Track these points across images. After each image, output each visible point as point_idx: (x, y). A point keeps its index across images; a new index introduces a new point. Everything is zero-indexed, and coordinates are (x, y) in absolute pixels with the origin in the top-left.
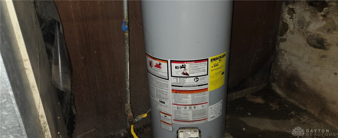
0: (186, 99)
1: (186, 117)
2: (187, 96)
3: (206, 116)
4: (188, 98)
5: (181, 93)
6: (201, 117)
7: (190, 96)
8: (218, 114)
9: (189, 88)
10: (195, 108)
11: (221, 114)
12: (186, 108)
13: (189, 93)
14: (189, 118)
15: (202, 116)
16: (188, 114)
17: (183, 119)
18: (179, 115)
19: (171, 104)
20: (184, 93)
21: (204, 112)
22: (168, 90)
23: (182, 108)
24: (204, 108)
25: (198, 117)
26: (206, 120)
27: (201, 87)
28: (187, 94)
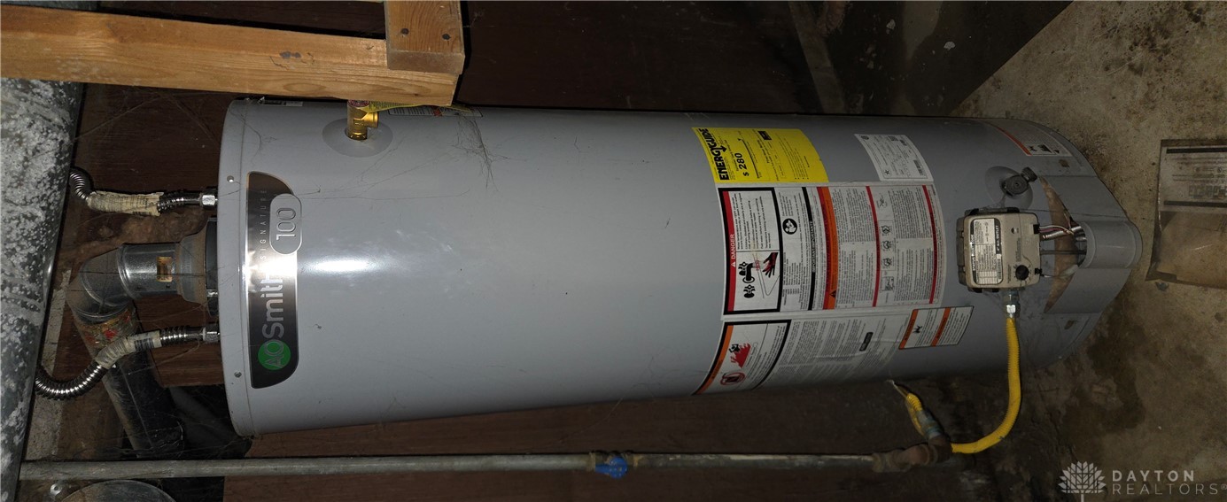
0: (858, 260)
1: (919, 258)
2: (847, 256)
3: (914, 191)
4: (853, 254)
6: (918, 209)
7: (845, 248)
8: (906, 149)
9: (819, 251)
10: (887, 231)
11: (904, 136)
12: (889, 262)
13: (836, 251)
14: (926, 251)
15: (917, 205)
16: (909, 252)
17: (927, 269)
18: (913, 286)
19: (876, 310)
20: (836, 266)
21: (902, 198)
22: (825, 323)
23: (890, 274)
24: (887, 198)
25: (920, 219)
26: (928, 188)
27: (814, 211)
28: (840, 257)
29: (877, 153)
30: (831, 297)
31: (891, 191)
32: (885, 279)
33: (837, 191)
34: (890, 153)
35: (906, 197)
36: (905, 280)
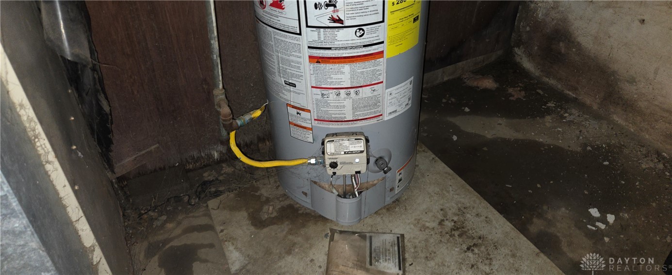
0: (339, 76)
1: (341, 112)
2: (342, 70)
3: (379, 109)
4: (343, 73)
5: (329, 63)
6: (369, 111)
7: (346, 68)
8: (404, 106)
9: (344, 51)
10: (357, 93)
11: (410, 106)
12: (339, 94)
13: (344, 62)
14: (345, 116)
15: (371, 111)
16: (344, 107)
17: (334, 117)
18: (324, 109)
19: (310, 88)
20: (335, 63)
21: (376, 102)
22: (300, 57)
23: (331, 95)
24: (375, 93)
25: (363, 112)
26: (381, 117)
27: (369, 48)
28: (341, 65)
29: (402, 89)
30: (316, 60)
31: (380, 96)
32: (327, 92)
33: (381, 64)
34: (401, 96)
35: (375, 105)
36: (327, 104)
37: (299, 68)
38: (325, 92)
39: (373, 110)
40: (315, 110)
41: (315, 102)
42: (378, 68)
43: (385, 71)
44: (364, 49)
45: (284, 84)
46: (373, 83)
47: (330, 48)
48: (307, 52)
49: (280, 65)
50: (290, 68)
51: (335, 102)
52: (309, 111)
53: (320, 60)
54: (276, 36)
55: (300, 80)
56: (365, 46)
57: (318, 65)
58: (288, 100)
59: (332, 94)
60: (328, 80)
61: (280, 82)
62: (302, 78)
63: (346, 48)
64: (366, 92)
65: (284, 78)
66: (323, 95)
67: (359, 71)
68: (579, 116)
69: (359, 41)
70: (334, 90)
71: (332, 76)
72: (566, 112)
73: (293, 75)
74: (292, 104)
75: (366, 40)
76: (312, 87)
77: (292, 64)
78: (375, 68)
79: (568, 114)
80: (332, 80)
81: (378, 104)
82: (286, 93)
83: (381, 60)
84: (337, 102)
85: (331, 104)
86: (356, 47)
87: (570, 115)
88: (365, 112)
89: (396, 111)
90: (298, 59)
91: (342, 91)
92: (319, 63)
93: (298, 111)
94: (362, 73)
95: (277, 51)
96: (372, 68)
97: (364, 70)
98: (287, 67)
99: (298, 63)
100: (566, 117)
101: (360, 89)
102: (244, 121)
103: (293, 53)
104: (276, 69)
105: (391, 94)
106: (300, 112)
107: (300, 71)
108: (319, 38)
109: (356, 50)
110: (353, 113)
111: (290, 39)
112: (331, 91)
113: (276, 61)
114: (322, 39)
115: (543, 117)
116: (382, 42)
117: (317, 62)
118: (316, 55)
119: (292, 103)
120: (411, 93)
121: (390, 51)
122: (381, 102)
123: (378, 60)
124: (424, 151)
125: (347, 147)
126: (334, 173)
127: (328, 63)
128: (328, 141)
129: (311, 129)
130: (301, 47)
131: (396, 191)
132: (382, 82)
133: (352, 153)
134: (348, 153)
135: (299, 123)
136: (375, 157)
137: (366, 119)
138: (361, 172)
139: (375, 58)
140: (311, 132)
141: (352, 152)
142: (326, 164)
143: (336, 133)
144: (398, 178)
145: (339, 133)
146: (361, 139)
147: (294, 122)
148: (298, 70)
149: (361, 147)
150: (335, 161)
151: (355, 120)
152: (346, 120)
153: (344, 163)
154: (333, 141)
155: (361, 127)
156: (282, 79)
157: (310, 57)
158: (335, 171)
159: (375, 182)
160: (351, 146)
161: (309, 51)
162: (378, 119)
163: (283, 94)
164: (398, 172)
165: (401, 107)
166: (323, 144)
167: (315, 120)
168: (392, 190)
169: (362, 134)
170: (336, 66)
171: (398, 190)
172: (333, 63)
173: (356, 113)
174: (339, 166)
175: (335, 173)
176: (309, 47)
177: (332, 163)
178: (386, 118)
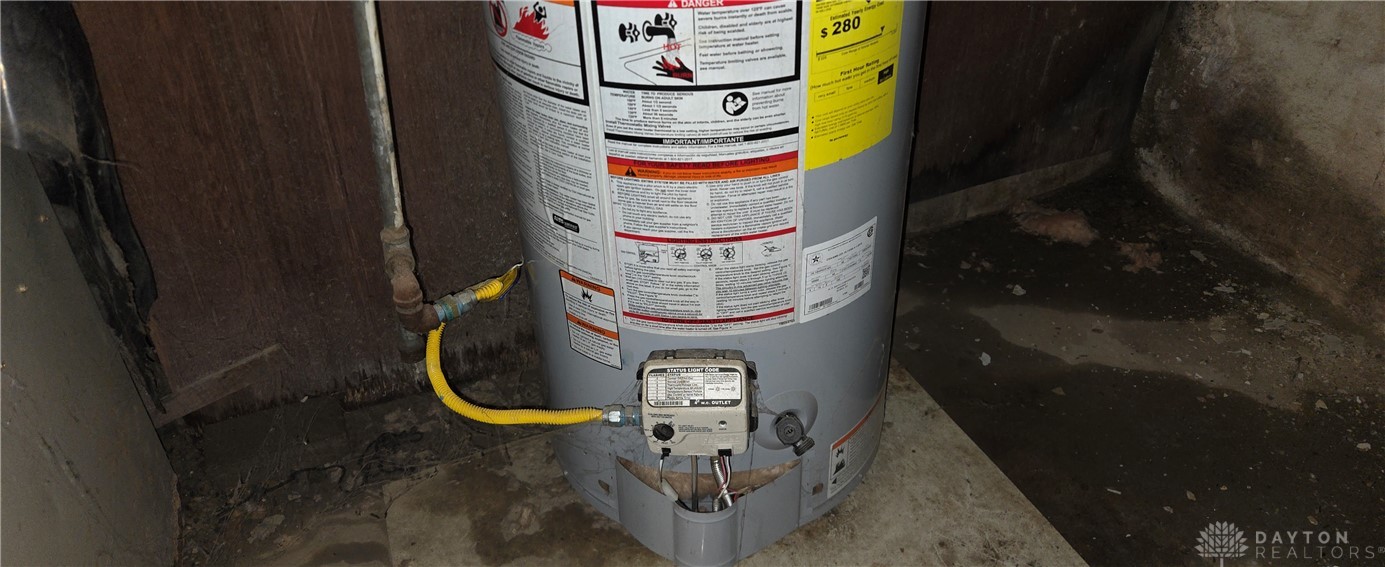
0: (683, 211)
1: (687, 299)
2: (689, 195)
3: (786, 296)
4: (692, 204)
5: (657, 176)
6: (760, 300)
7: (702, 191)
8: (850, 288)
9: (696, 150)
10: (727, 255)
11: (867, 288)
12: (681, 256)
13: (696, 177)
14: (698, 308)
15: (765, 299)
16: (696, 286)
17: (672, 309)
18: (647, 289)
19: (611, 236)
20: (673, 178)
21: (776, 278)
22: (587, 160)
23: (663, 257)
24: (776, 257)
25: (744, 302)
26: (790, 316)
27: (760, 144)
28: (687, 184)
29: (847, 247)
30: (625, 169)
31: (787, 263)
32: (655, 249)
33: (790, 183)
34: (844, 266)
35: (775, 285)
36: (654, 279)
37: (585, 185)
38: (648, 247)
39: (769, 298)
40: (625, 291)
41: (624, 271)
42: (782, 194)
43: (800, 202)
44: (746, 145)
45: (552, 222)
46: (770, 230)
47: (659, 141)
48: (604, 149)
49: (543, 176)
50: (564, 185)
51: (672, 273)
52: (610, 292)
53: (635, 170)
54: (531, 106)
55: (588, 216)
56: (748, 138)
57: (631, 180)
58: (562, 263)
59: (666, 255)
60: (656, 220)
61: (545, 217)
62: (593, 211)
63: (699, 142)
64: (751, 253)
65: (551, 207)
66: (642, 254)
67: (732, 199)
68: (1295, 320)
69: (732, 125)
70: (671, 245)
71: (665, 209)
72: (1262, 309)
73: (571, 202)
74: (571, 271)
75: (751, 122)
76: (618, 234)
77: (568, 174)
78: (776, 194)
79: (1268, 315)
80: (664, 220)
81: (782, 283)
82: (557, 244)
83: (791, 173)
84: (679, 273)
85: (663, 278)
86: (726, 140)
87: (1273, 316)
88: (749, 301)
89: (829, 301)
90: (583, 165)
91: (691, 248)
92: (634, 175)
93: (585, 290)
94: (742, 204)
95: (535, 142)
96: (768, 195)
97: (747, 198)
98: (557, 182)
99: (583, 173)
100: (1262, 321)
101: (736, 245)
102: (455, 308)
103: (571, 149)
104: (535, 184)
105: (816, 259)
106: (590, 292)
107: (587, 193)
108: (632, 113)
109: (725, 148)
110: (719, 303)
111: (561, 111)
112: (662, 246)
113: (532, 165)
114: (640, 117)
115: (1206, 318)
116: (795, 130)
117: (628, 174)
118: (624, 156)
119: (571, 269)
120: (871, 256)
121: (814, 152)
122: (791, 279)
123: (783, 174)
124: (908, 388)
125: (699, 390)
126: (666, 452)
127: (655, 177)
128: (652, 372)
129: (617, 336)
130: (589, 133)
131: (829, 491)
132: (793, 230)
133: (709, 403)
134: (699, 405)
135: (588, 318)
136: (772, 413)
137: (752, 318)
138: (734, 452)
139: (775, 170)
140: (617, 342)
141: (710, 401)
142: (645, 427)
143: (674, 352)
144: (835, 461)
145: (681, 351)
146: (735, 370)
147: (578, 315)
148: (583, 192)
149: (733, 389)
150: (667, 422)
151: (724, 321)
152: (699, 318)
153: (690, 429)
154: (665, 370)
155: (740, 338)
156: (548, 209)
157: (611, 161)
158: (668, 444)
159: (776, 471)
160: (707, 386)
161: (609, 144)
162: (784, 320)
163: (551, 245)
164: (834, 448)
165: (843, 291)
166: (640, 375)
167: (625, 314)
168: (818, 489)
169: (738, 355)
170: (675, 186)
171: (833, 489)
172: (666, 177)
173: (725, 304)
174: (677, 436)
175: (669, 450)
176: (608, 136)
177: (658, 425)
178: (804, 316)
